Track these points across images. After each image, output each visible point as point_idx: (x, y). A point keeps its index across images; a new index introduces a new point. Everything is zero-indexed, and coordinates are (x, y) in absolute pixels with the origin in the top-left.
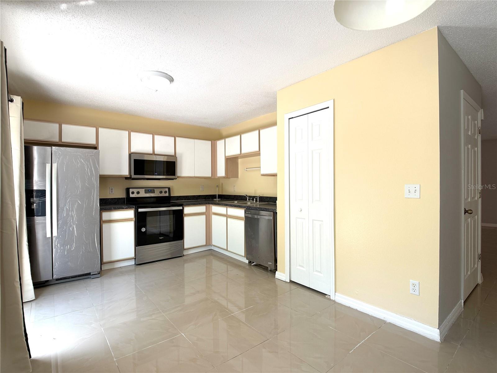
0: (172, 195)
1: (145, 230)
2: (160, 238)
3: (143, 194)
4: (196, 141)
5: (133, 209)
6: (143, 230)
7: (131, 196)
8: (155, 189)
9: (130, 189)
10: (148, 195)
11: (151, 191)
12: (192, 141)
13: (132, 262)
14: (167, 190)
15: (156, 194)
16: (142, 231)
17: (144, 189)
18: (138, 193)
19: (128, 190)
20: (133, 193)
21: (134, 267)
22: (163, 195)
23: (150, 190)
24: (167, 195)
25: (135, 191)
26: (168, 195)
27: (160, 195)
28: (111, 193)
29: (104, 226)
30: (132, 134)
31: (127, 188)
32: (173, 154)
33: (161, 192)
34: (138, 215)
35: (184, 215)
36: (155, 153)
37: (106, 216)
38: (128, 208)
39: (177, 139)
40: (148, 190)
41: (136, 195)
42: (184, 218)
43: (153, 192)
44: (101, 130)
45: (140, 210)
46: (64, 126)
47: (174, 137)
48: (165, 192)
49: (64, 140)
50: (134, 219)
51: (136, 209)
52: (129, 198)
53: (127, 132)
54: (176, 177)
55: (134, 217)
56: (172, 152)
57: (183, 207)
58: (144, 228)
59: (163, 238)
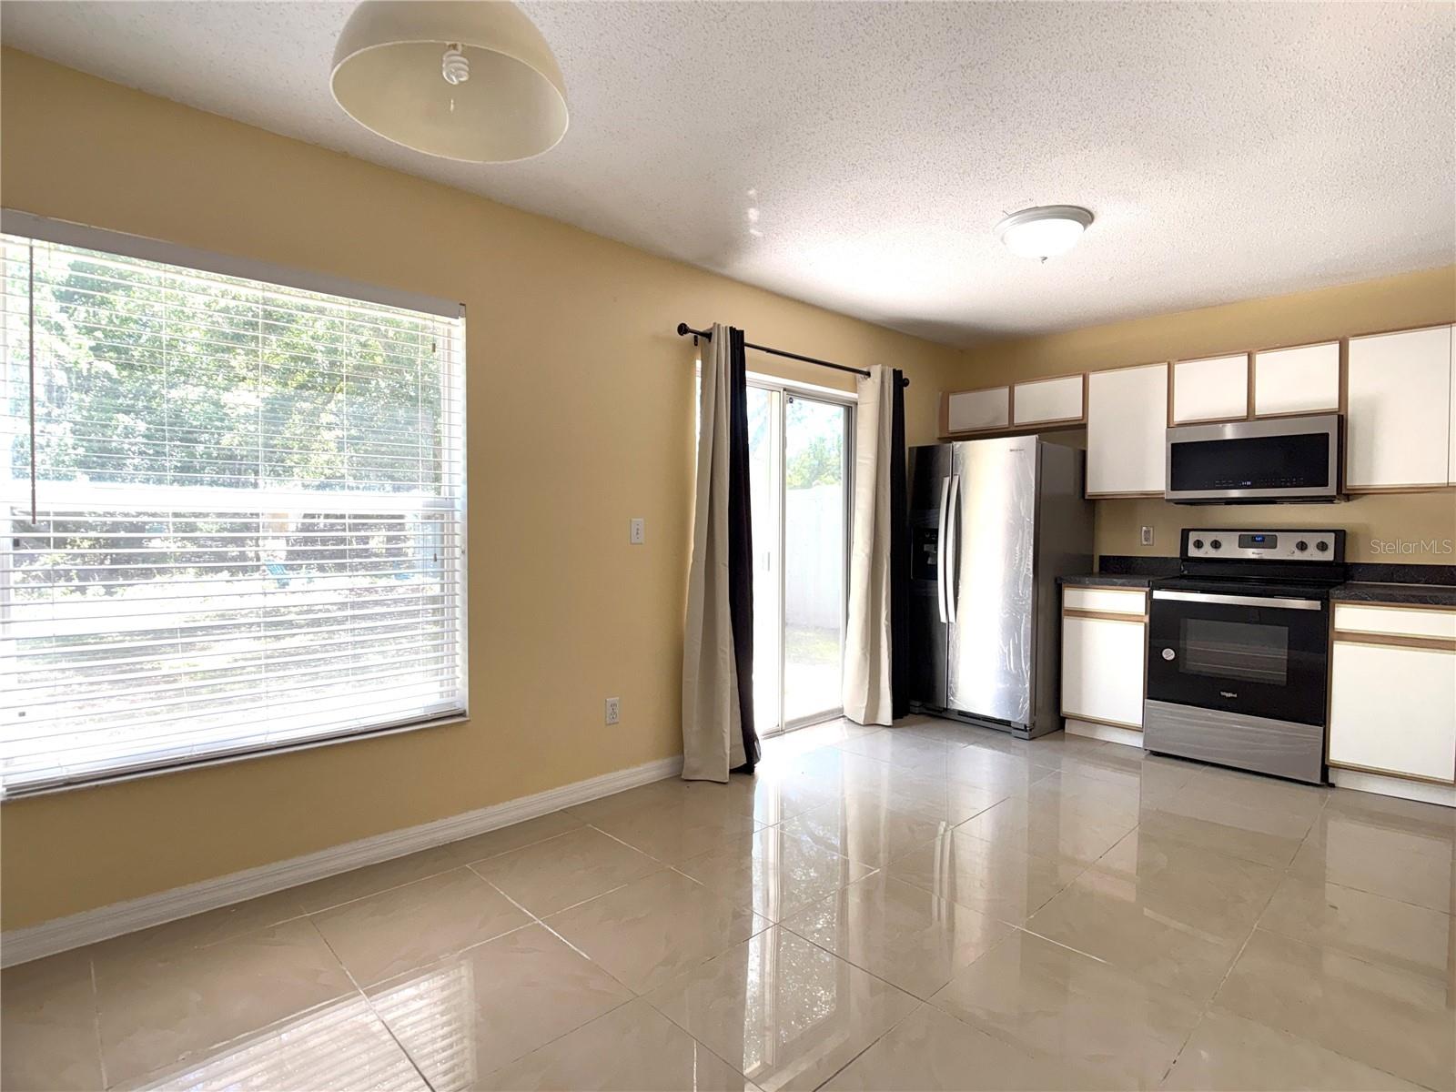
0: (1349, 560)
1: (1172, 657)
2: (1223, 693)
3: (1231, 549)
5: (1144, 589)
6: (1169, 654)
7: (1193, 552)
8: (1276, 534)
9: (1191, 533)
10: (1251, 553)
11: (1263, 540)
13: (1137, 741)
14: (1330, 539)
15: (1285, 551)
16: (1164, 656)
17: (1240, 533)
18: (1216, 545)
19: (1185, 534)
20: (1199, 544)
21: (1143, 755)
22: (1313, 555)
23: (1259, 536)
24: (1329, 556)
25: (1208, 538)
26: (1331, 558)
27: (1299, 556)
28: (1145, 543)
29: (1068, 623)
30: (1179, 369)
31: (1183, 530)
32: (1335, 405)
33: (1302, 546)
34: (1154, 607)
35: (1335, 636)
36: (1259, 411)
37: (1072, 597)
38: (1127, 583)
39: (1354, 345)
40: (1253, 538)
41: (1207, 552)
42: (1335, 646)
43: (1273, 544)
44: (1093, 378)
45: (1158, 595)
46: (1019, 389)
47: (1340, 343)
48: (1322, 547)
49: (1017, 421)
50: (1147, 619)
51: (1147, 589)
52: (1184, 560)
53: (1166, 367)
54: (1331, 490)
55: (1146, 613)
56: (1329, 399)
57: (1331, 605)
58: (1172, 652)
59: (1235, 696)
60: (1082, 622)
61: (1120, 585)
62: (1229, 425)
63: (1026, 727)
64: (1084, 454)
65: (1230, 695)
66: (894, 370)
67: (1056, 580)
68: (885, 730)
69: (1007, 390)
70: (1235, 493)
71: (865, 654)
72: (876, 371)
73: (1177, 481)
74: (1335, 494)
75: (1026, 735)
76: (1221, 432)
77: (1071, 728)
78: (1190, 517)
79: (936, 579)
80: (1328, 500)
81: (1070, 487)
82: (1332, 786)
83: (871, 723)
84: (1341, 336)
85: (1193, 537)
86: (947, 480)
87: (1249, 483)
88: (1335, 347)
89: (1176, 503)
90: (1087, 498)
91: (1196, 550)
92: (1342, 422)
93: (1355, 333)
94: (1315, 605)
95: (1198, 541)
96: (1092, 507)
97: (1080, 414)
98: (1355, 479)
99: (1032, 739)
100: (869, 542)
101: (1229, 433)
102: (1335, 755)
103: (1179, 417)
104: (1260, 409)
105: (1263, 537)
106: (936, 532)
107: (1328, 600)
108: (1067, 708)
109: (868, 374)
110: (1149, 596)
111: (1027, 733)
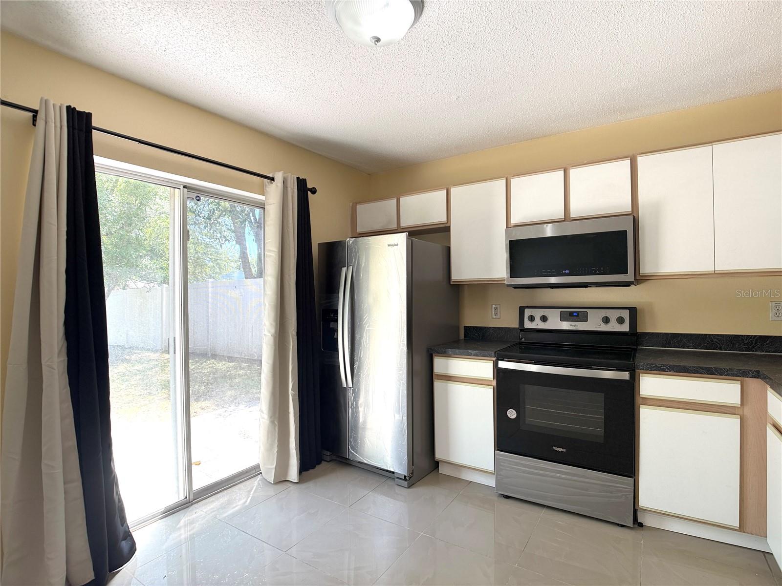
0: (640, 330)
1: (515, 416)
2: (555, 448)
3: (556, 323)
4: (718, 148)
5: (492, 359)
7: (528, 325)
8: (588, 310)
9: (526, 310)
10: (566, 326)
11: (578, 316)
12: (703, 151)
14: (626, 314)
15: (594, 323)
16: (509, 415)
17: (563, 310)
18: (544, 319)
19: (522, 310)
20: (532, 319)
22: (614, 327)
23: (575, 312)
24: (625, 328)
25: (538, 314)
26: (627, 330)
27: (604, 328)
28: (494, 317)
29: (437, 384)
30: (514, 182)
31: (520, 308)
32: (629, 209)
33: (606, 320)
34: (500, 374)
35: (641, 401)
36: (573, 215)
37: (441, 364)
38: (479, 354)
39: (641, 161)
40: (571, 314)
41: (538, 324)
42: (641, 410)
43: (584, 318)
44: (454, 191)
45: (503, 364)
46: (403, 200)
47: (631, 159)
48: (621, 320)
49: (403, 224)
50: (494, 383)
51: (494, 359)
52: (521, 330)
53: (504, 181)
54: (629, 277)
55: (494, 378)
56: (625, 205)
57: (637, 374)
58: (514, 412)
59: (565, 450)
60: (449, 384)
61: (474, 355)
62: (550, 225)
63: (405, 477)
64: (449, 249)
65: (560, 450)
66: (298, 178)
67: (428, 351)
68: (292, 487)
69: (395, 201)
70: (553, 280)
71: (272, 422)
72: (279, 177)
73: (515, 270)
74: (633, 280)
75: (405, 484)
76: (544, 231)
77: (443, 470)
78: (524, 298)
79: (338, 351)
80: (627, 284)
81: (439, 275)
82: (641, 525)
83: (281, 480)
84: (631, 154)
85: (528, 312)
86: (344, 270)
87: (567, 271)
88: (627, 162)
89: (515, 288)
90: (451, 283)
91: (530, 323)
92: (636, 222)
93: (641, 152)
94: (625, 376)
95: (532, 316)
96: (457, 290)
97: (444, 219)
98: (646, 268)
99: (409, 487)
100: (274, 324)
101: (549, 232)
102: (644, 502)
103: (514, 221)
104: (574, 213)
105: (578, 313)
106: (336, 312)
107: (634, 371)
108: (438, 455)
109: (272, 179)
110: (495, 365)
111: (406, 482)
